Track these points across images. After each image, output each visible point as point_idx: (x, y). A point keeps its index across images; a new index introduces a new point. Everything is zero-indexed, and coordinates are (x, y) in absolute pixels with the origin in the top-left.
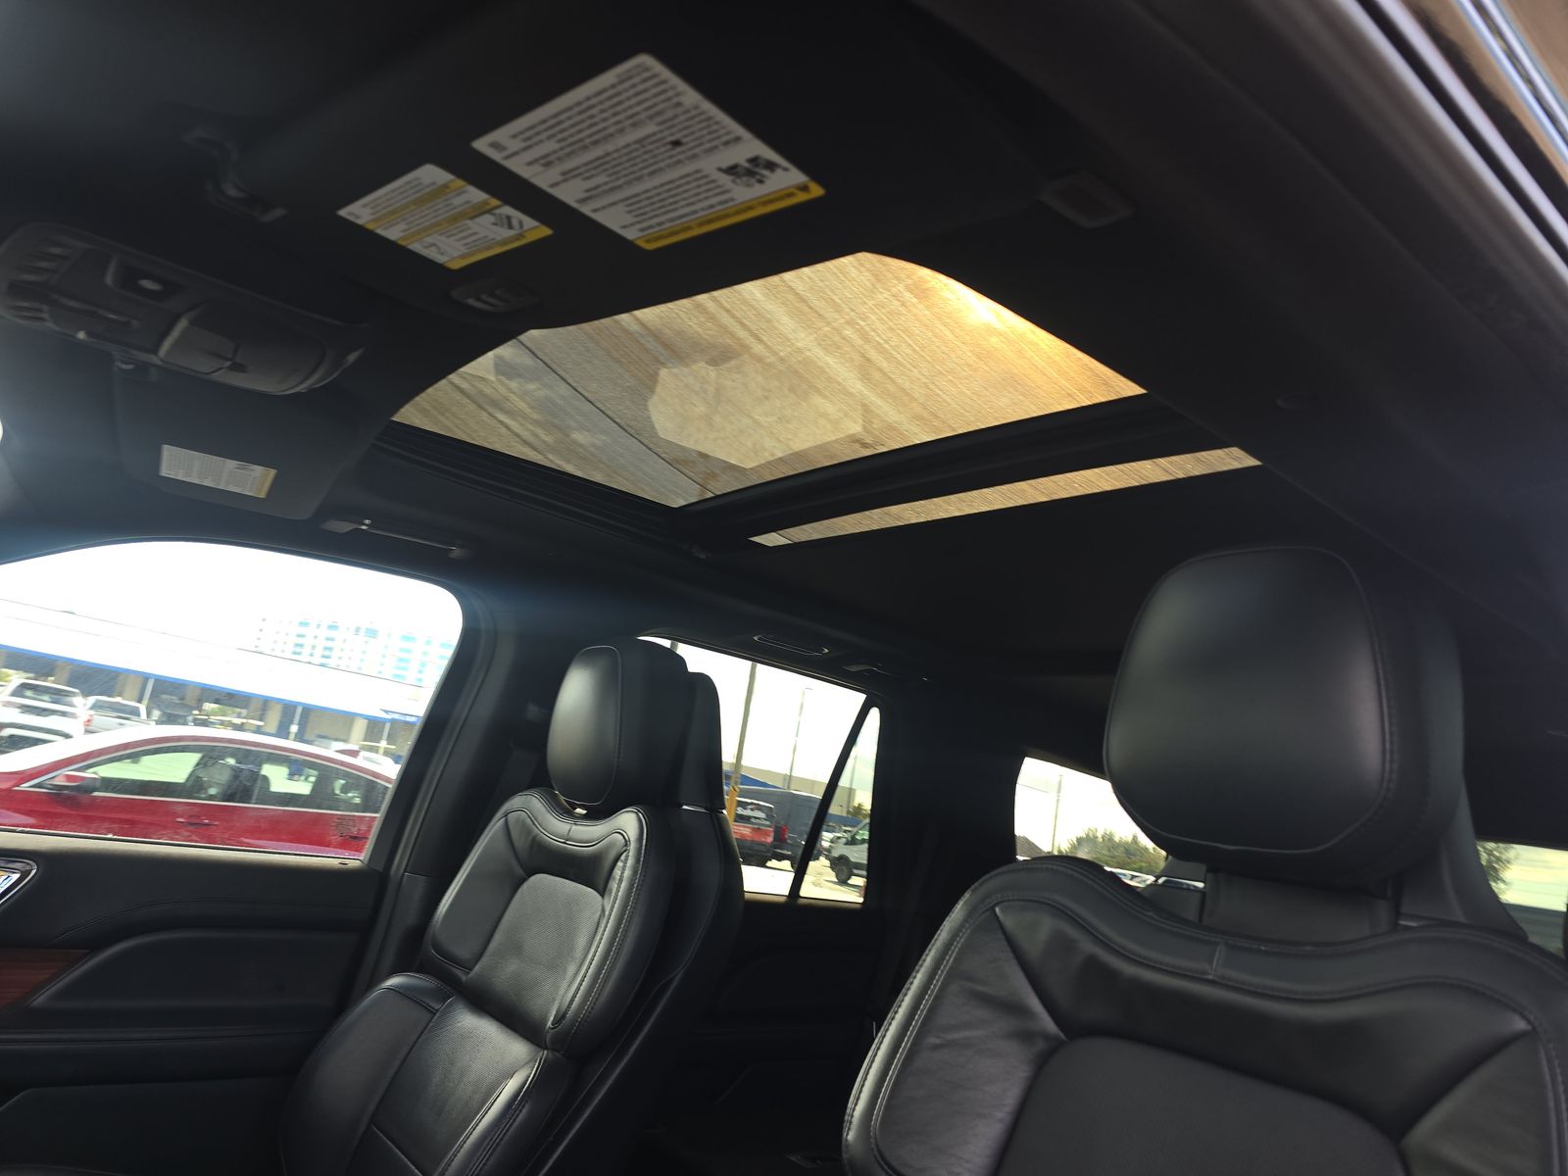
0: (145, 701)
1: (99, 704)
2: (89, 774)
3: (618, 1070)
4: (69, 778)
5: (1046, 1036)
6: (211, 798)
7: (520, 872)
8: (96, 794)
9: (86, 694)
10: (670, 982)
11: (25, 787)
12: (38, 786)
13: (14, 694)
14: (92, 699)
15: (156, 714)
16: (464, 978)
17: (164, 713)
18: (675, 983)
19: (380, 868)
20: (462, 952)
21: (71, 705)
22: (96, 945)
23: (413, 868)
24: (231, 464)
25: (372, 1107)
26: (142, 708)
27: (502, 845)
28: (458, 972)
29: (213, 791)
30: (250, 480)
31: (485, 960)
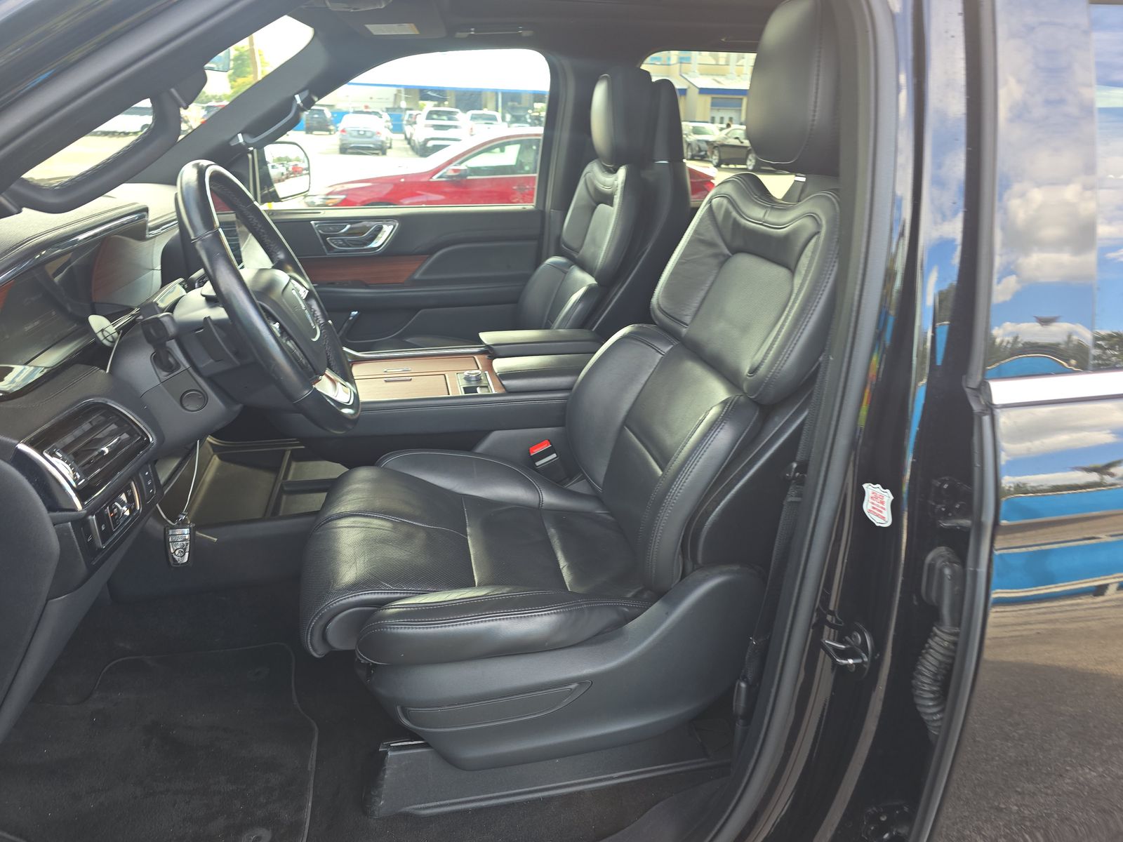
0: (500, 109)
1: (474, 116)
2: (463, 167)
3: (622, 290)
4: (455, 171)
5: (724, 255)
6: (528, 172)
7: (594, 204)
8: (469, 178)
9: (465, 110)
10: (646, 250)
11: (435, 178)
12: (440, 177)
13: (427, 118)
14: (471, 113)
15: (508, 117)
16: (576, 257)
17: (513, 116)
18: (648, 251)
19: (541, 208)
20: (575, 245)
21: (456, 120)
22: (431, 252)
23: (553, 207)
24: (395, 26)
25: (547, 313)
26: (498, 115)
27: (584, 193)
28: (575, 255)
29: (527, 168)
30: (408, 29)
31: (584, 247)
